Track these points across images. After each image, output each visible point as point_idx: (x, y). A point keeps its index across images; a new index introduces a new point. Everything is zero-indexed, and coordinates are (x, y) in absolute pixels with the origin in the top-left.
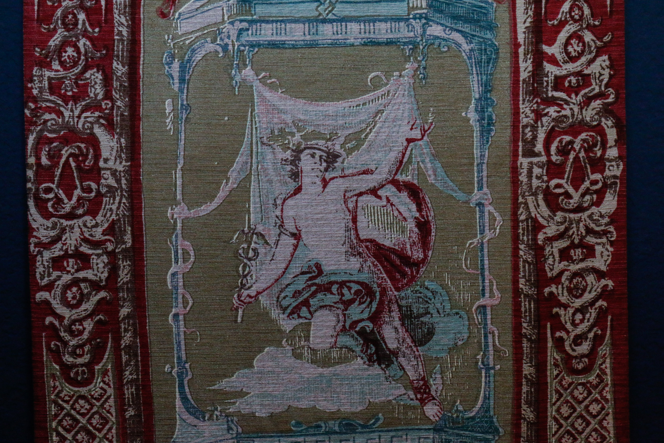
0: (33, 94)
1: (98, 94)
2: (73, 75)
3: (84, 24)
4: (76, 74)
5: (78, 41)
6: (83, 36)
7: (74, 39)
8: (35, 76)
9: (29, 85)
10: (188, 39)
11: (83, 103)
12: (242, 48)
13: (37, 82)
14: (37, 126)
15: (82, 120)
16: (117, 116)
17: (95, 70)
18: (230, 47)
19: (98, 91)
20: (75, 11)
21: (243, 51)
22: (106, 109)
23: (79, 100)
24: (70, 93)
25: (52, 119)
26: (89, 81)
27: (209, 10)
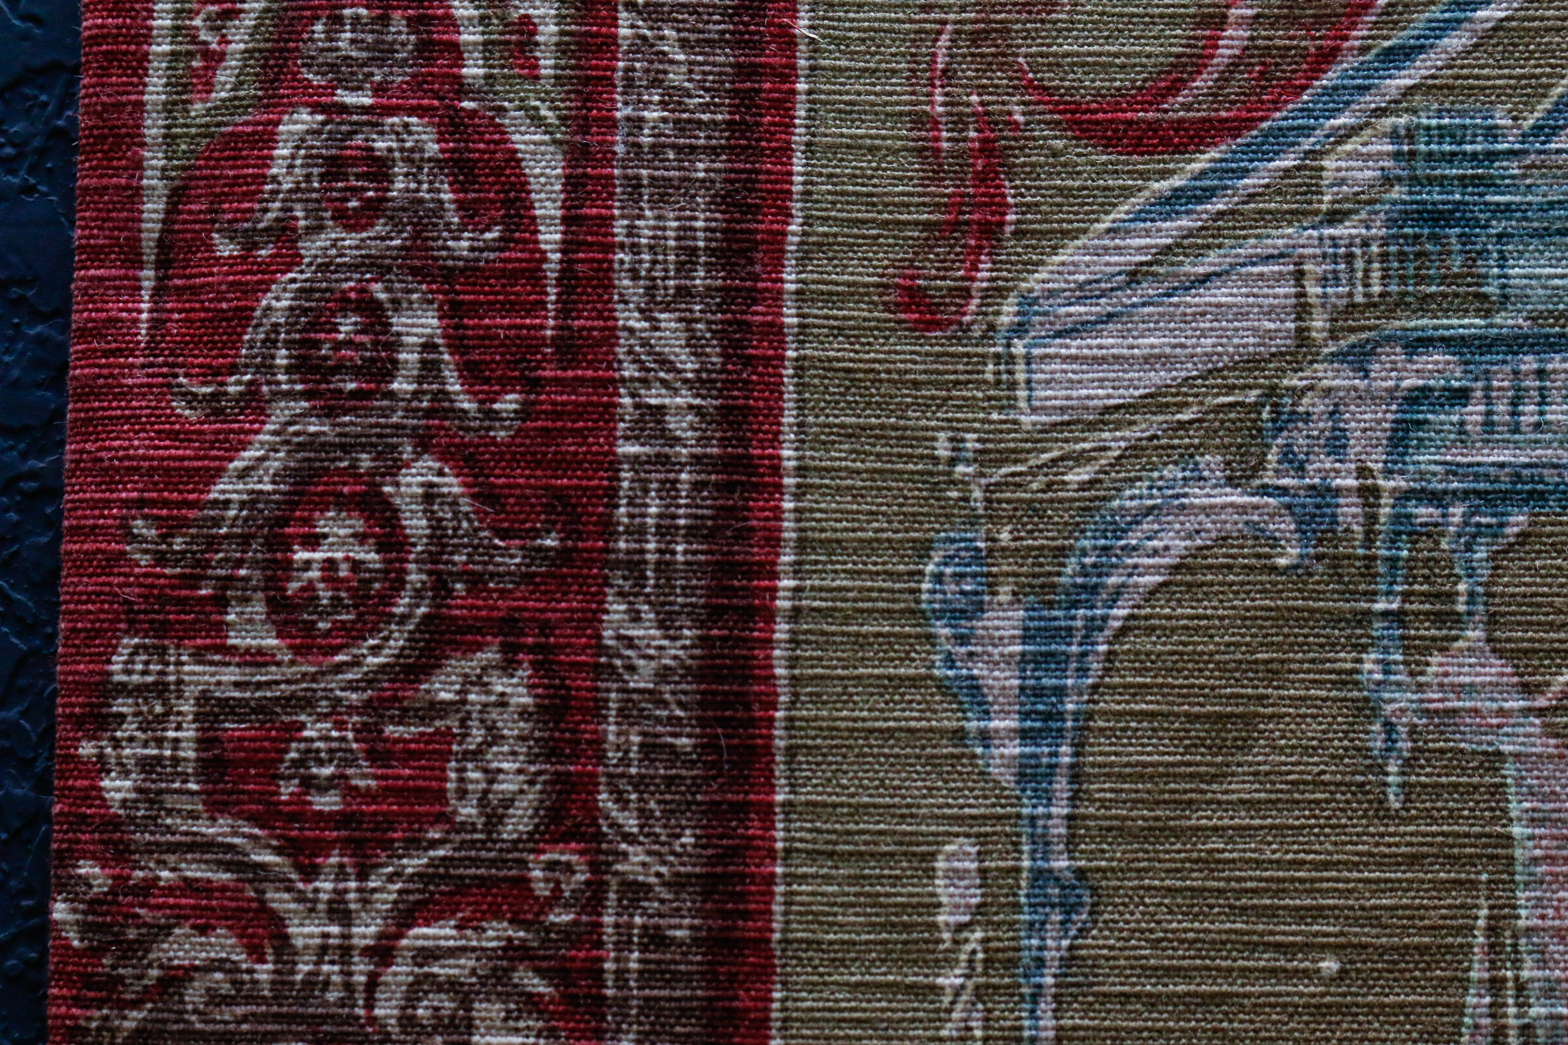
0: (104, 803)
1: (508, 802)
2: (351, 686)
3: (430, 369)
4: (369, 681)
5: (395, 468)
6: (424, 445)
7: (366, 461)
8: (123, 689)
9: (87, 749)
10: (1081, 459)
11: (413, 864)
12: (1424, 512)
13: (129, 729)
14: (123, 1005)
15: (400, 972)
16: (623, 945)
17: (490, 655)
18: (1349, 510)
19: (507, 786)
20: (379, 292)
21: (1433, 532)
22: (555, 898)
23: (387, 845)
24: (327, 802)
25: (211, 967)
26: (453, 723)
27: (1207, 278)
